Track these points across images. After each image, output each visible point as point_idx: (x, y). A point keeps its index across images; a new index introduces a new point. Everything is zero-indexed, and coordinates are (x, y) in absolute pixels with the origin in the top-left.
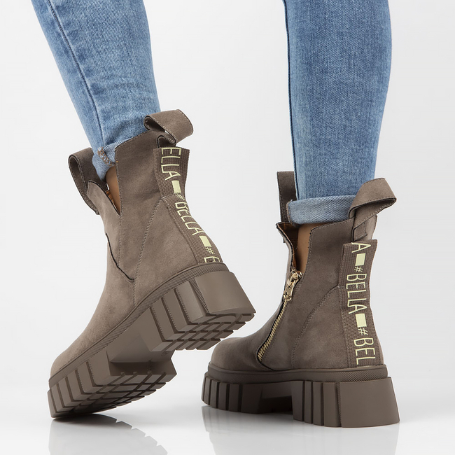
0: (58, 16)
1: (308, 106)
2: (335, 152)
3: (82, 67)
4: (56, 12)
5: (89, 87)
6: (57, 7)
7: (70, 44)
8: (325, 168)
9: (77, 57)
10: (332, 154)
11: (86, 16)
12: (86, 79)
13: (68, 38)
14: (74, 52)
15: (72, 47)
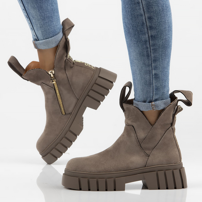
0: (150, 40)
1: (36, 6)
2: (51, 20)
3: (153, 65)
4: (150, 38)
5: (153, 74)
6: (152, 36)
7: (152, 54)
8: (50, 27)
9: (152, 60)
10: (51, 21)
11: (162, 43)
12: (153, 71)
13: (152, 51)
14: (152, 58)
15: (152, 55)
